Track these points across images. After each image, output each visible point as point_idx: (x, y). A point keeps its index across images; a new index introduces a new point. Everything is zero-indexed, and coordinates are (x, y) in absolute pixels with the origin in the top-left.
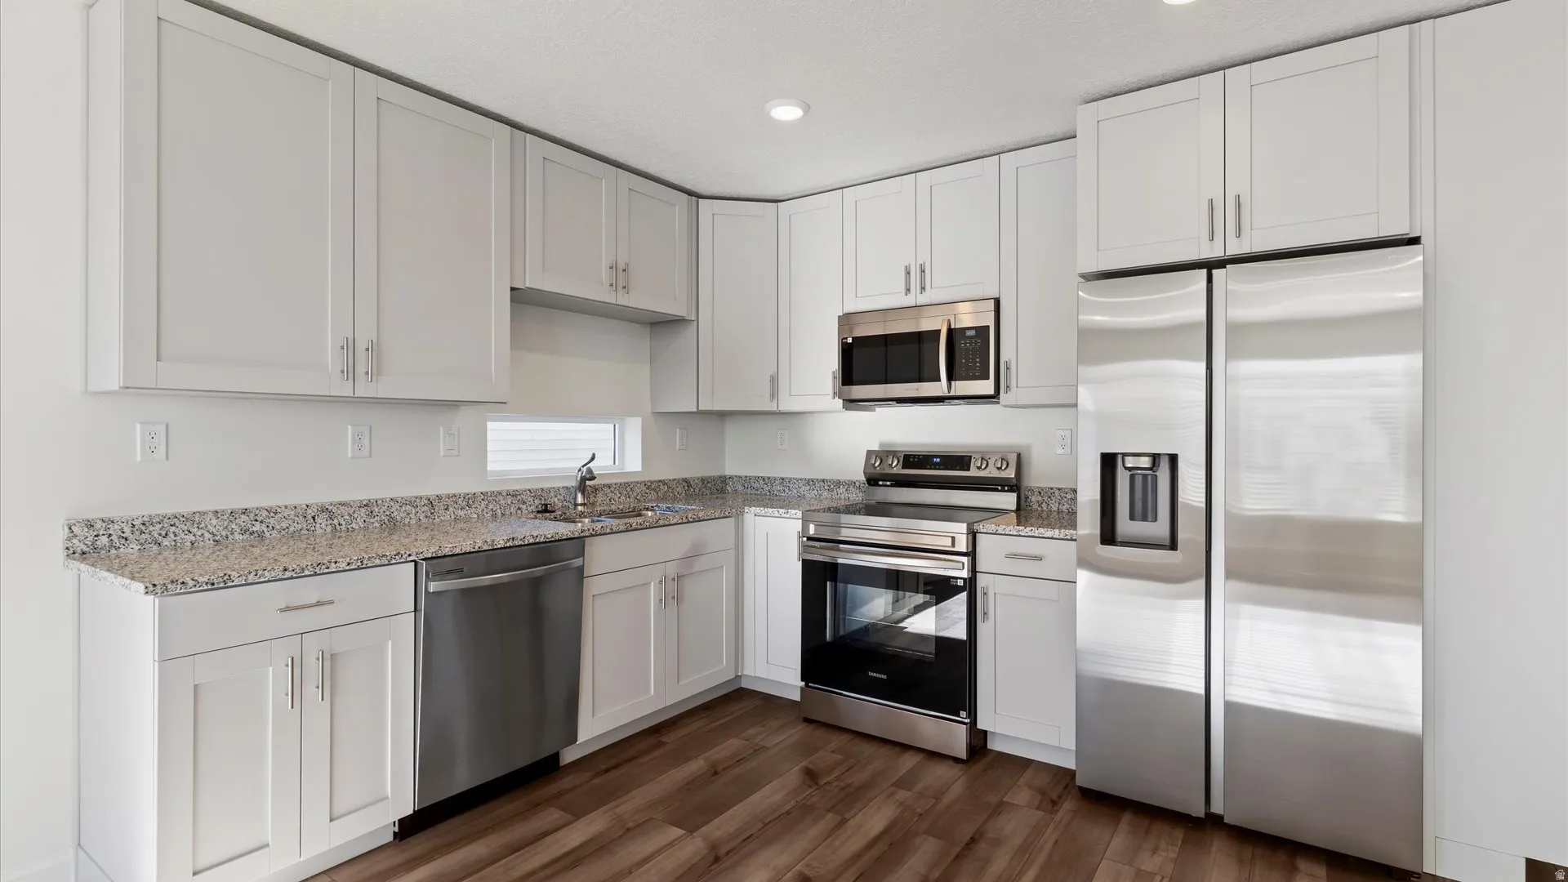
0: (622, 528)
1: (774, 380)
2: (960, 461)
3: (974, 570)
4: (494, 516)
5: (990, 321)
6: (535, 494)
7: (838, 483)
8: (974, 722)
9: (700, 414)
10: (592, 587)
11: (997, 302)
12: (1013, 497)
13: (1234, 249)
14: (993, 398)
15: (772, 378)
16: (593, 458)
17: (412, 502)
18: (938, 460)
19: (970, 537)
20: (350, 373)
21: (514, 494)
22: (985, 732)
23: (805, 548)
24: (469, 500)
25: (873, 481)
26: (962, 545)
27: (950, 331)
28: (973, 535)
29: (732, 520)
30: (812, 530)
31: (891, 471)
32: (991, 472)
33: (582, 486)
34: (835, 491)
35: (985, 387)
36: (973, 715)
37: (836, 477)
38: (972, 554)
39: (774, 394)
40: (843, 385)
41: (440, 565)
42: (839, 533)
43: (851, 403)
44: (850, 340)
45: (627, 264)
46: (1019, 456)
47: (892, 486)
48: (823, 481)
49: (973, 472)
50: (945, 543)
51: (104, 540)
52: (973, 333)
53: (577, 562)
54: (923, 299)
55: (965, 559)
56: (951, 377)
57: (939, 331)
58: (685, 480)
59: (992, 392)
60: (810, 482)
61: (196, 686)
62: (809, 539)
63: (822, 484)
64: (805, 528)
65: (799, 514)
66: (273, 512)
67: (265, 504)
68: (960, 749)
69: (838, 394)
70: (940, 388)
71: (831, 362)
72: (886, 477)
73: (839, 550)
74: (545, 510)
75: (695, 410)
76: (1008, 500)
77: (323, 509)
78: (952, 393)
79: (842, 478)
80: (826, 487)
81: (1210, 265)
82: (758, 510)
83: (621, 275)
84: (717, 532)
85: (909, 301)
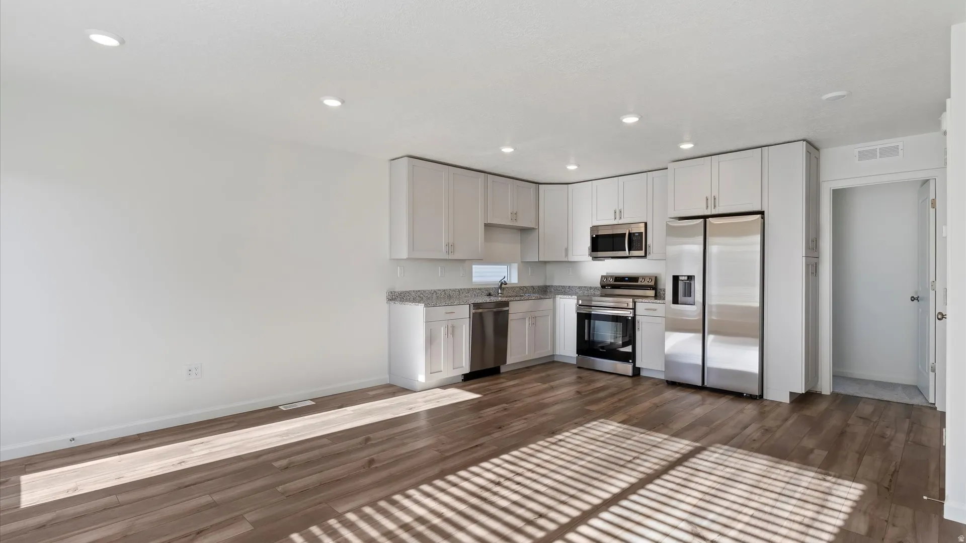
0: (519, 299)
1: (567, 250)
2: (634, 279)
3: (635, 315)
4: (475, 296)
5: (643, 230)
6: (486, 289)
7: (591, 288)
8: (634, 365)
9: (539, 262)
10: (511, 317)
11: (646, 224)
12: (653, 292)
13: (714, 212)
14: (645, 256)
15: (566, 249)
16: (504, 278)
17: (454, 290)
18: (627, 279)
19: (634, 303)
20: (448, 253)
21: (480, 289)
22: (640, 368)
23: (578, 309)
24: (469, 290)
25: (603, 287)
26: (631, 306)
27: (630, 234)
28: (635, 303)
29: (552, 299)
30: (580, 302)
31: (610, 283)
32: (646, 283)
33: (501, 287)
34: (589, 290)
35: (642, 253)
36: (634, 362)
37: (589, 286)
38: (634, 309)
39: (567, 255)
40: (592, 251)
41: (477, 306)
42: (591, 303)
43: (595, 258)
44: (594, 236)
45: (516, 212)
46: (656, 277)
47: (611, 288)
48: (585, 287)
49: (639, 283)
50: (625, 306)
51: (394, 297)
52: (637, 234)
53: (507, 309)
54: (621, 222)
55: (631, 311)
56: (630, 250)
57: (625, 234)
58: (532, 287)
59: (644, 255)
60: (579, 288)
61: (431, 330)
62: (579, 305)
64: (578, 302)
65: (576, 297)
66: (424, 291)
67: (423, 289)
68: (630, 373)
69: (590, 255)
70: (626, 253)
71: (588, 243)
72: (608, 285)
73: (591, 309)
74: (490, 295)
75: (537, 260)
76: (651, 293)
77: (435, 291)
78: (630, 255)
79: (592, 286)
80: (586, 289)
81: (705, 217)
82: (561, 296)
83: (515, 215)
84: (547, 303)
85: (615, 222)
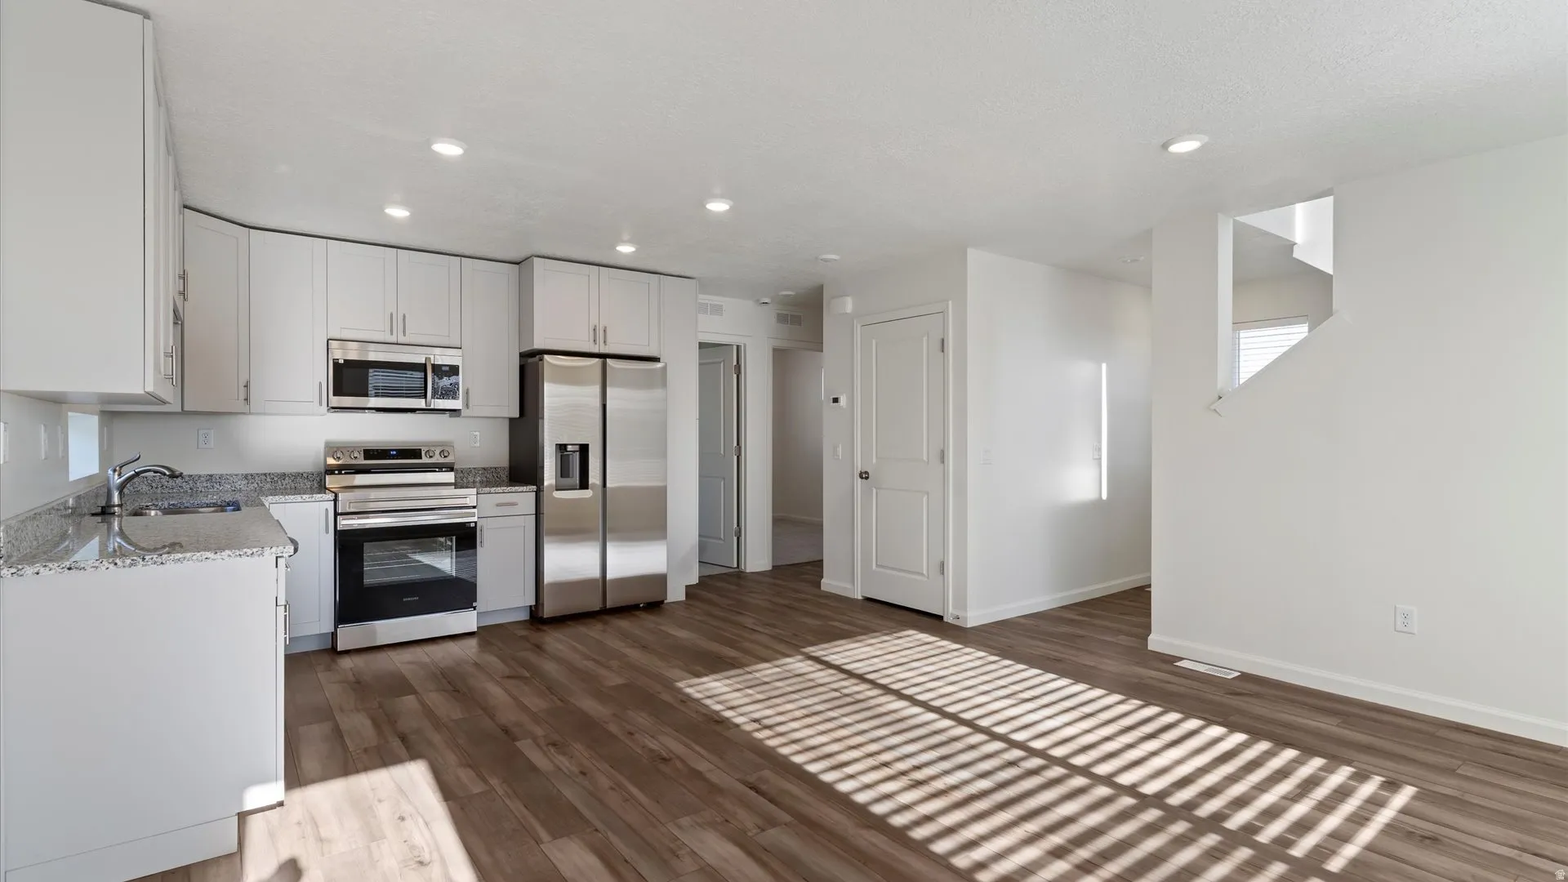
1: (247, 386)
2: (415, 453)
3: (478, 518)
12: (452, 474)
13: (604, 350)
18: (395, 453)
26: (473, 502)
27: (433, 366)
28: (477, 495)
32: (437, 459)
34: (280, 482)
35: (458, 404)
37: (279, 471)
38: (477, 507)
40: (333, 395)
44: (338, 362)
48: (265, 475)
49: (425, 460)
52: (447, 368)
54: (406, 339)
55: (475, 510)
56: (434, 397)
57: (424, 365)
63: (263, 477)
68: (475, 626)
69: (327, 401)
72: (346, 467)
76: (449, 477)
79: (288, 470)
80: (269, 480)
85: (394, 339)
